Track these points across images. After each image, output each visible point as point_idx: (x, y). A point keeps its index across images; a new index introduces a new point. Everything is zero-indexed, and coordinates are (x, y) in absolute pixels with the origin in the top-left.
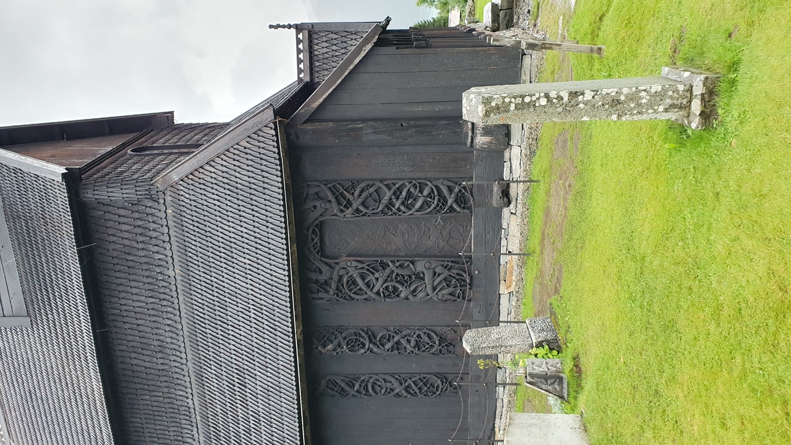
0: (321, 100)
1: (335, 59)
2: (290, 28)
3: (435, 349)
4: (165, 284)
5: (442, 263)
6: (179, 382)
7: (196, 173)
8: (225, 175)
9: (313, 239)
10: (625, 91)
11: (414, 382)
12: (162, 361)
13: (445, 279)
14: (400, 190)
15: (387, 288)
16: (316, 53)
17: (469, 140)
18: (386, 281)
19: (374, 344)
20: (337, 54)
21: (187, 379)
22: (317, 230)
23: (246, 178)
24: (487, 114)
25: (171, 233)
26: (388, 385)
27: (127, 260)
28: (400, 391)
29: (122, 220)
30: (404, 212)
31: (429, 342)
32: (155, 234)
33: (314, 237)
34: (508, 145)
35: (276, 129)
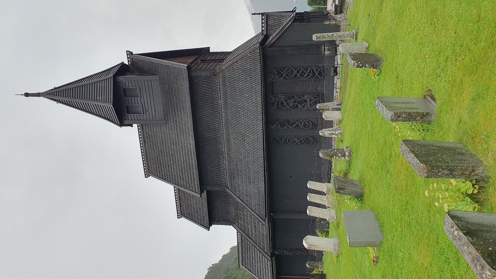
0: (274, 40)
1: (276, 26)
2: (259, 15)
3: (310, 127)
4: (217, 106)
5: (313, 96)
6: (220, 142)
7: (231, 66)
8: (242, 66)
9: (269, 88)
10: (342, 34)
11: (303, 139)
12: (214, 134)
13: (314, 102)
14: (299, 70)
15: (294, 105)
16: (269, 24)
17: (323, 53)
18: (294, 103)
19: (289, 125)
20: (277, 24)
21: (223, 141)
22: (271, 85)
23: (249, 67)
24: (317, 39)
25: (221, 88)
26: (294, 140)
27: (205, 97)
28: (298, 142)
29: (204, 83)
30: (301, 78)
31: (308, 124)
32: (215, 88)
33: (270, 87)
34: (336, 54)
35: (260, 50)
